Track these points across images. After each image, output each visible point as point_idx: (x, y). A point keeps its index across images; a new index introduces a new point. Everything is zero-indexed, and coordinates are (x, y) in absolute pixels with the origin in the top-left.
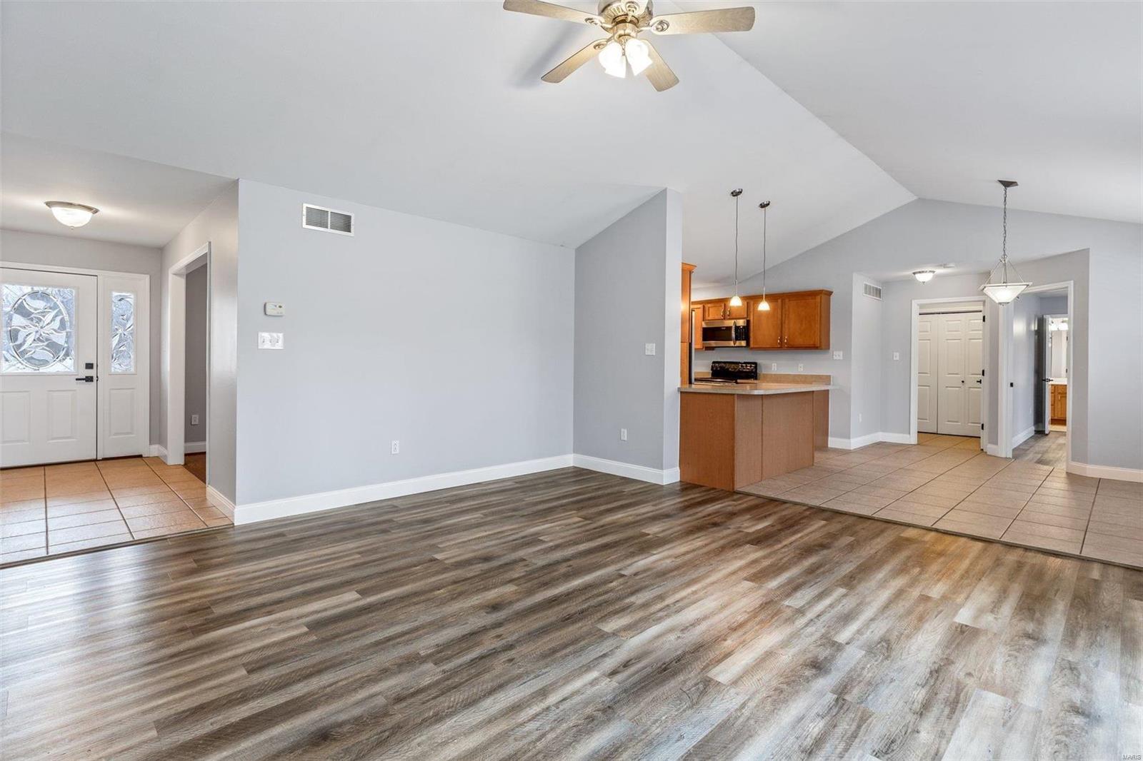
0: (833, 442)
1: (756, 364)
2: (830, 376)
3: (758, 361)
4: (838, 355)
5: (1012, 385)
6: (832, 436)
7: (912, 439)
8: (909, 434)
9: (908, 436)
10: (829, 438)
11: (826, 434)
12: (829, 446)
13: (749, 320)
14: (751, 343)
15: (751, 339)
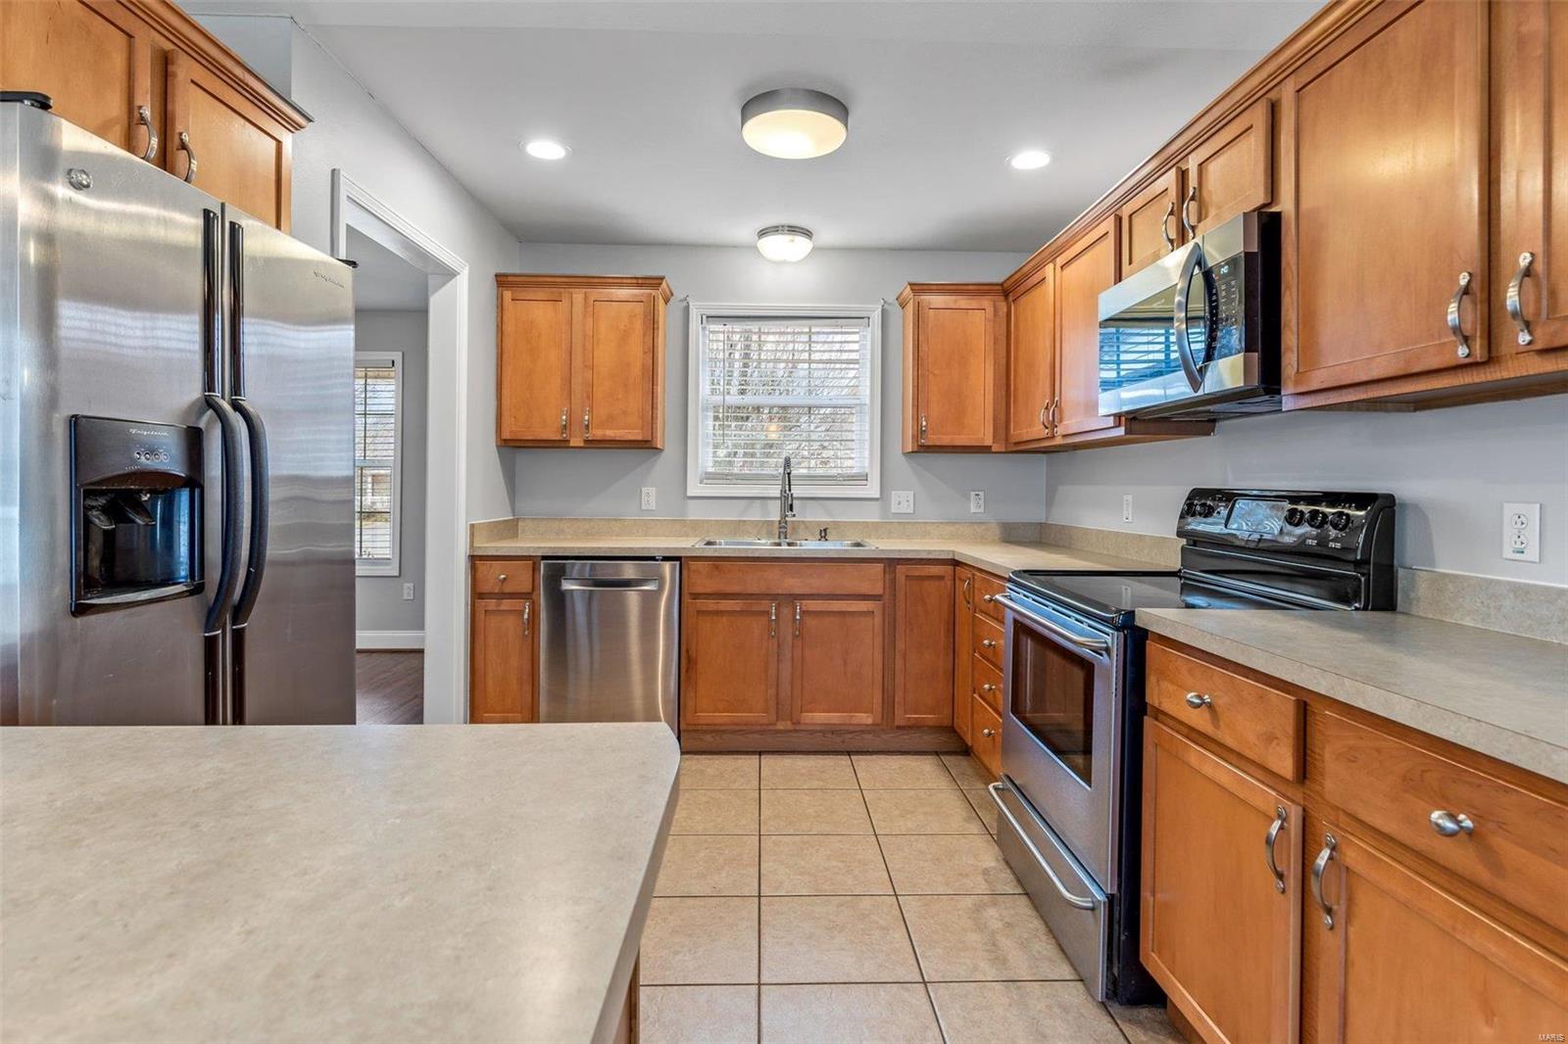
3: (1403, 489)
13: (1278, 215)
14: (1290, 362)
15: (1290, 339)
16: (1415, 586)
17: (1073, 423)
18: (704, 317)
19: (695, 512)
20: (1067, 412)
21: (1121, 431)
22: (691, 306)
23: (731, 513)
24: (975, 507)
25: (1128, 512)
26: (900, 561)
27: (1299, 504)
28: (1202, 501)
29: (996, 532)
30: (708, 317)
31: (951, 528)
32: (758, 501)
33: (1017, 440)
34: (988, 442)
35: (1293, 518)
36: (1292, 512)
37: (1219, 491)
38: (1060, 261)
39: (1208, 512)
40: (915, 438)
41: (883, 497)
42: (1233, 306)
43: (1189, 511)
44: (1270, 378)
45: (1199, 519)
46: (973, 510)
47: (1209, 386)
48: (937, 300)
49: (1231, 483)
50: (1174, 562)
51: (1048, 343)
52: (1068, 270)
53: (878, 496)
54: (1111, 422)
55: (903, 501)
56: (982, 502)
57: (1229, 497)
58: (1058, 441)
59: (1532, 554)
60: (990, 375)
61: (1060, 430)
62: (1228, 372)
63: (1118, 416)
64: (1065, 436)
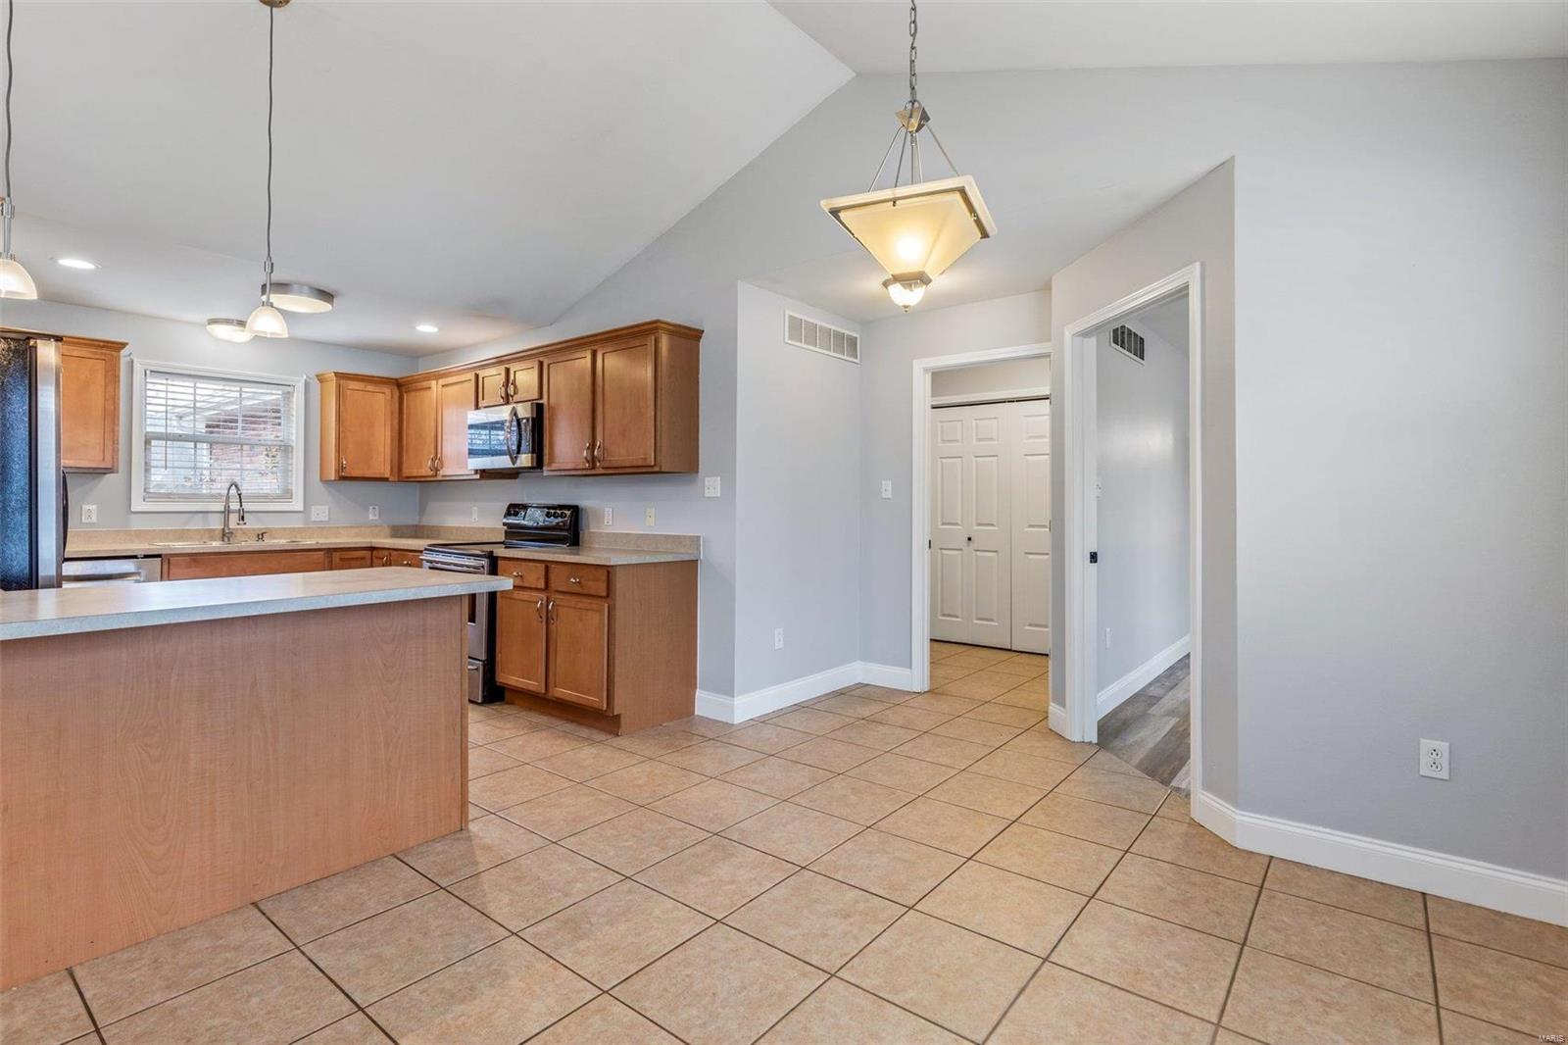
0: (706, 703)
1: (576, 510)
2: (698, 538)
3: (582, 503)
4: (711, 485)
5: (1094, 557)
6: (705, 688)
7: (914, 677)
8: (911, 667)
9: (907, 671)
10: (699, 693)
11: (689, 681)
12: (696, 713)
13: (542, 405)
14: (546, 458)
15: (546, 451)
16: (584, 536)
17: (449, 470)
18: (148, 372)
19: (137, 524)
20: (445, 464)
21: (478, 476)
22: (135, 362)
23: (175, 524)
24: (372, 516)
25: (475, 516)
26: (335, 550)
27: (551, 510)
28: (514, 509)
29: (387, 531)
30: (152, 371)
31: (356, 530)
32: (200, 515)
33: (409, 475)
34: (387, 475)
35: (548, 515)
36: (548, 513)
37: (519, 505)
38: (442, 382)
39: (516, 514)
40: (337, 472)
41: (306, 511)
42: (527, 436)
43: (508, 514)
44: (539, 464)
45: (512, 517)
46: (371, 517)
47: (518, 464)
48: (353, 385)
49: (525, 501)
50: (502, 538)
51: (433, 424)
52: (445, 389)
53: (302, 509)
54: (473, 472)
55: (321, 513)
56: (377, 513)
57: (525, 507)
58: (439, 478)
59: (611, 523)
60: (388, 433)
61: (441, 473)
62: (525, 460)
63: (476, 471)
64: (444, 476)
